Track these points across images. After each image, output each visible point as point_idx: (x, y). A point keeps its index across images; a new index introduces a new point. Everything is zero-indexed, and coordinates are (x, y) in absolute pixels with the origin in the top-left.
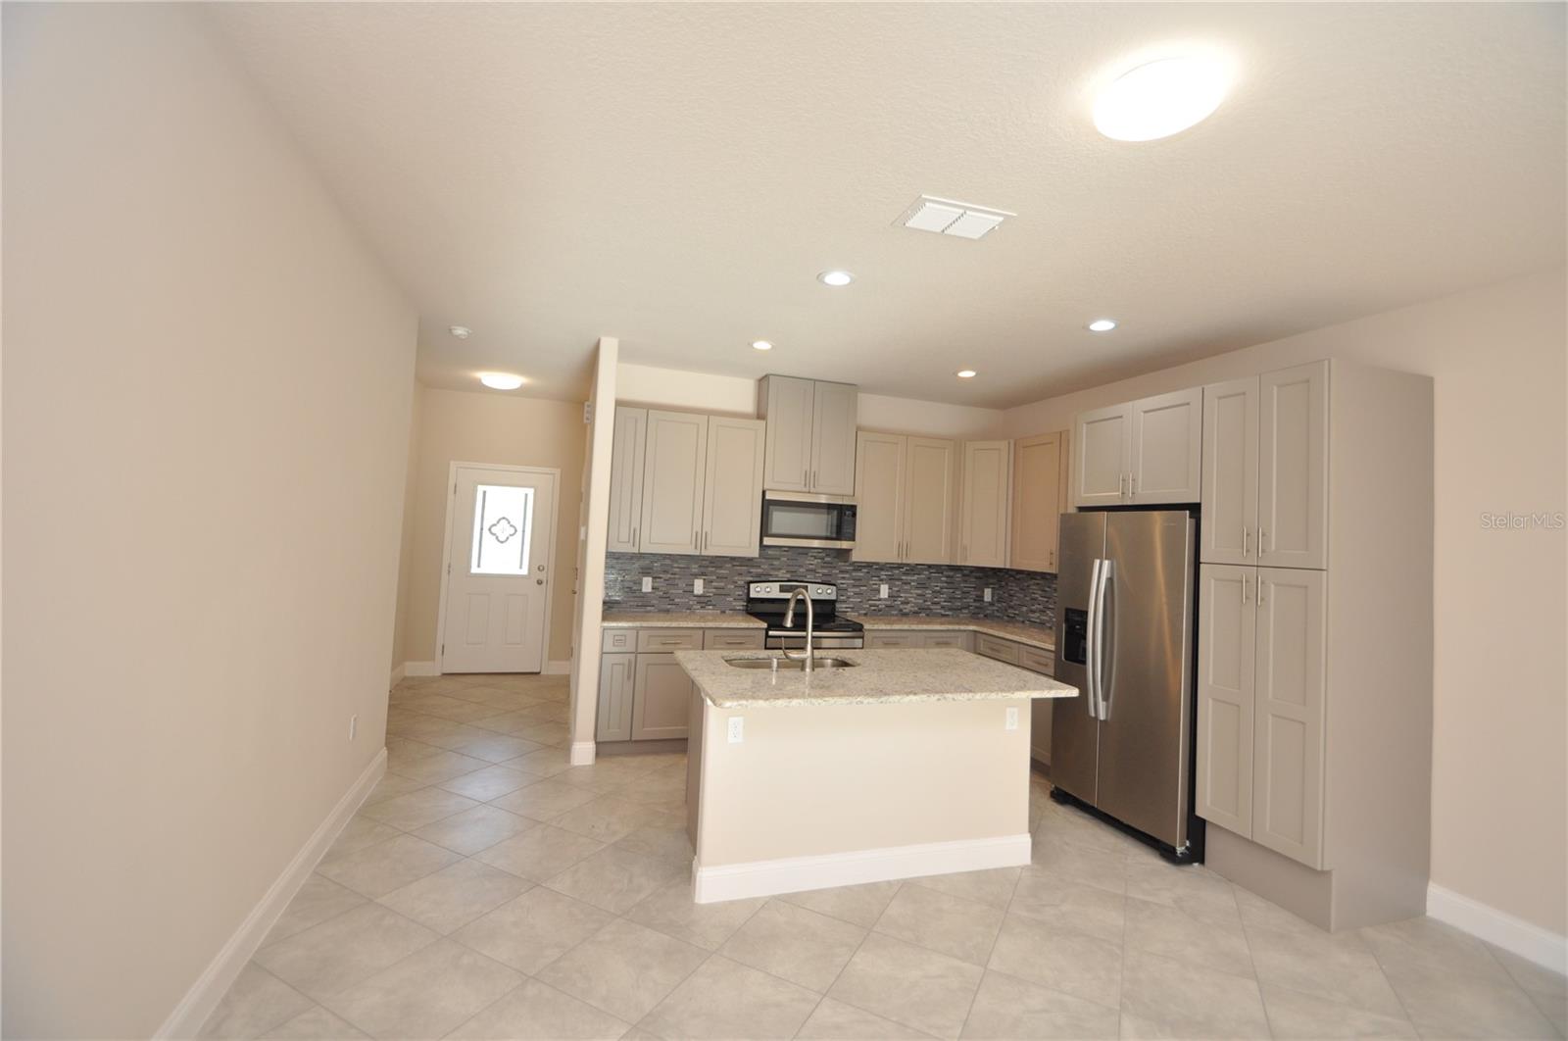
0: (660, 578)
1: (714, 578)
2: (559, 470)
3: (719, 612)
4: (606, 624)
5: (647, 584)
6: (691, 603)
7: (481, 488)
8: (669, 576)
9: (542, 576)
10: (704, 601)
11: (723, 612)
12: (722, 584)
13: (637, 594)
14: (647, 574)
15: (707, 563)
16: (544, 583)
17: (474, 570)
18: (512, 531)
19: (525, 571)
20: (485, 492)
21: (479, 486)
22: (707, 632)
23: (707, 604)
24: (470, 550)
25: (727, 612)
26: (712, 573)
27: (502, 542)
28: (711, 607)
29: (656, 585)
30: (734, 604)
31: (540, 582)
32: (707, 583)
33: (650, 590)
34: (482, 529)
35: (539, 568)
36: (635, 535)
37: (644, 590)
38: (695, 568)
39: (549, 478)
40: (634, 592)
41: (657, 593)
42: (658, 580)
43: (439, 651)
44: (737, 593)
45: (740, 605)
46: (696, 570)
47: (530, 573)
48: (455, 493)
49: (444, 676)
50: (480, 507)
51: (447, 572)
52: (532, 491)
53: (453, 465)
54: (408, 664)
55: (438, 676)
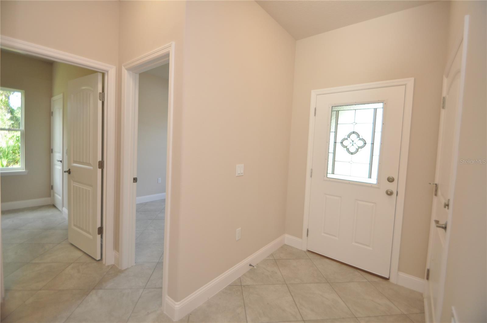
9: (392, 187)
16: (395, 195)
17: (330, 175)
18: (361, 143)
31: (389, 193)
35: (388, 179)
43: (305, 232)
47: (379, 183)
48: (315, 115)
49: (308, 253)
50: (334, 125)
51: (310, 176)
52: (381, 105)
53: (314, 93)
54: (287, 236)
55: (304, 251)
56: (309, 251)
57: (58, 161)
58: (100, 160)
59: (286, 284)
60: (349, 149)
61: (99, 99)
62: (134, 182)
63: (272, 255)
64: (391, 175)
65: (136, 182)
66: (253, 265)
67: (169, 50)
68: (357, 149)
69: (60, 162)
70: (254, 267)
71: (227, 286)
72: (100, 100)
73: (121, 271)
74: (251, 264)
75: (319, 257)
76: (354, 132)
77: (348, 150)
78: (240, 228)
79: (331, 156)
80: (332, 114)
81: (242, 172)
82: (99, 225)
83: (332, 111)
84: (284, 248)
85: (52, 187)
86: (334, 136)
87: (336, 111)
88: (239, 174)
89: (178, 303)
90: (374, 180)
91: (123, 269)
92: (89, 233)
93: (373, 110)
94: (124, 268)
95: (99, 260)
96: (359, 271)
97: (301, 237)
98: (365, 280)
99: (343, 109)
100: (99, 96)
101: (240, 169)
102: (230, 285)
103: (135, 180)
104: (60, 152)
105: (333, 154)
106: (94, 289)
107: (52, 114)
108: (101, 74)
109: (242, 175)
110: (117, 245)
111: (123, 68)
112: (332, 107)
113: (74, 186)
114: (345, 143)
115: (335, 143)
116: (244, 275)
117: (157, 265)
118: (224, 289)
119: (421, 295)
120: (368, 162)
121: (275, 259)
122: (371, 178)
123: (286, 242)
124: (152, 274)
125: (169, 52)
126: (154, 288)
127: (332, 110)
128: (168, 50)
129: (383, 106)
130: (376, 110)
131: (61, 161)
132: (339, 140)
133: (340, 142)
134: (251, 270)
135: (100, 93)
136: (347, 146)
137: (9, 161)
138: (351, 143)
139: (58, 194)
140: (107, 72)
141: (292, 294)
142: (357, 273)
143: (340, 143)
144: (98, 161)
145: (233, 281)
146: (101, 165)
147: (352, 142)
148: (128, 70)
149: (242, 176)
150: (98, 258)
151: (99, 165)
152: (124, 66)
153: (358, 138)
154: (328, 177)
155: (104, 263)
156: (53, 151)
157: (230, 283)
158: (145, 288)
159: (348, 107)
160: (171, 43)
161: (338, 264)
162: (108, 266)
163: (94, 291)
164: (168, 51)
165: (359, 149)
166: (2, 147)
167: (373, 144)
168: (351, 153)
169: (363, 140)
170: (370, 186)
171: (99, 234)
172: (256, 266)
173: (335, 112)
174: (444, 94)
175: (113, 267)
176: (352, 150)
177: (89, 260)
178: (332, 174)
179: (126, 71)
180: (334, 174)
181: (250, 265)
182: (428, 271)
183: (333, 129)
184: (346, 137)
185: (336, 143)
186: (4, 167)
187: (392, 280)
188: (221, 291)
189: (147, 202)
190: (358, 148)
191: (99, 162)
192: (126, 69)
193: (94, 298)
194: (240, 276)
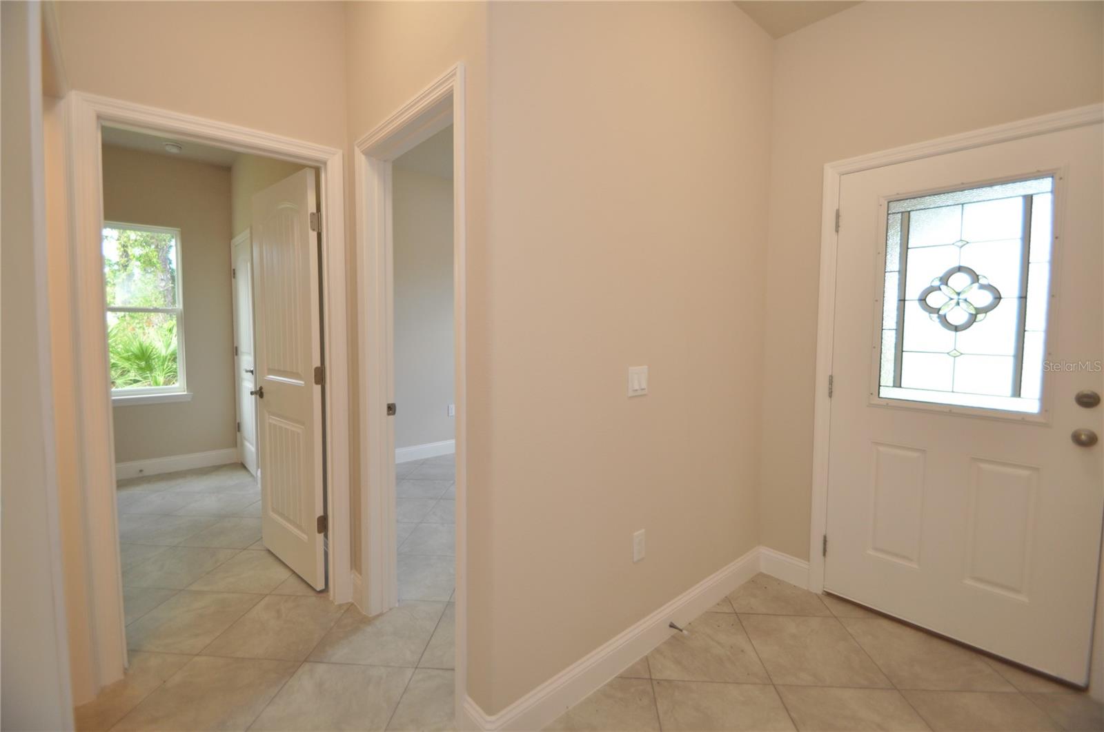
9: (1092, 423)
16: (1101, 444)
17: (887, 391)
43: (817, 544)
47: (1046, 411)
48: (837, 231)
49: (827, 601)
50: (898, 250)
51: (828, 394)
52: (1046, 184)
53: (830, 173)
54: (764, 551)
55: (816, 594)
56: (829, 595)
57: (247, 371)
58: (318, 364)
59: (774, 685)
60: (945, 316)
61: (311, 227)
62: (389, 414)
63: (727, 600)
64: (1087, 388)
65: (394, 413)
66: (679, 627)
67: (451, 85)
68: (971, 314)
69: (250, 374)
70: (681, 631)
71: (613, 677)
72: (314, 230)
73: (366, 621)
74: (673, 622)
75: (860, 614)
76: (960, 269)
77: (944, 321)
78: (643, 530)
79: (889, 339)
80: (890, 222)
81: (644, 385)
82: (319, 512)
83: (888, 214)
84: (759, 582)
85: (238, 427)
86: (896, 282)
87: (902, 213)
88: (637, 390)
89: (493, 718)
90: (1030, 403)
91: (370, 616)
92: (299, 527)
93: (1021, 200)
94: (374, 614)
95: (321, 592)
96: (987, 659)
97: (806, 556)
98: (1009, 689)
99: (922, 207)
100: (311, 222)
101: (638, 377)
102: (621, 677)
103: (391, 409)
104: (250, 354)
105: (896, 334)
106: (305, 661)
107: (234, 274)
108: (313, 172)
109: (643, 392)
110: (356, 560)
111: (357, 151)
112: (889, 202)
113: (270, 424)
114: (934, 300)
115: (902, 301)
116: (658, 650)
117: (445, 610)
118: (605, 685)
120: (1011, 348)
121: (736, 613)
122: (1019, 396)
123: (763, 568)
124: (434, 632)
125: (453, 90)
126: (437, 669)
127: (889, 212)
128: (449, 86)
129: (1052, 188)
130: (1029, 200)
131: (252, 372)
132: (913, 293)
133: (917, 297)
134: (673, 637)
135: (313, 214)
136: (939, 309)
137: (169, 374)
138: (952, 299)
139: (249, 442)
140: (325, 163)
141: (792, 714)
142: (980, 664)
143: (917, 302)
144: (314, 366)
145: (631, 664)
146: (320, 376)
147: (955, 297)
148: (368, 153)
149: (645, 395)
150: (320, 586)
151: (315, 376)
152: (358, 147)
153: (973, 283)
154: (881, 395)
155: (331, 599)
156: (239, 352)
157: (621, 671)
158: (416, 668)
159: (939, 200)
160: (454, 67)
161: (920, 634)
162: (340, 606)
163: (307, 667)
164: (450, 88)
165: (978, 316)
166: (156, 347)
167: (1023, 298)
168: (954, 328)
169: (990, 288)
170: (1020, 420)
171: (319, 532)
172: (687, 630)
173: (899, 215)
175: (350, 608)
176: (958, 316)
177: (301, 589)
178: (894, 386)
179: (363, 157)
180: (900, 387)
181: (672, 626)
183: (893, 263)
184: (937, 283)
185: (904, 300)
186: (161, 387)
187: (1094, 691)
188: (598, 690)
189: (427, 460)
190: (974, 312)
191: (316, 369)
192: (362, 152)
193: (305, 682)
194: (646, 654)
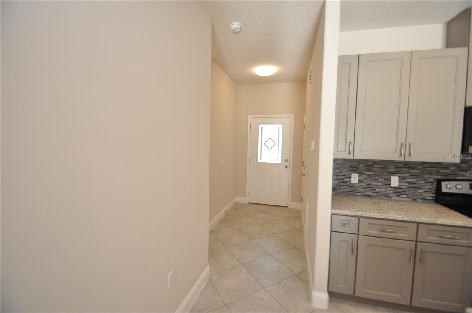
0: (365, 174)
1: (408, 175)
2: (293, 115)
3: (411, 199)
4: (334, 211)
5: (355, 178)
6: (388, 192)
7: (260, 126)
8: (371, 173)
9: (287, 164)
10: (399, 192)
11: (415, 200)
12: (414, 180)
13: (348, 184)
14: (355, 172)
15: (402, 165)
16: (288, 167)
17: (259, 161)
18: (273, 144)
19: (279, 162)
20: (262, 127)
21: (260, 125)
22: (420, 225)
23: (401, 193)
24: (257, 152)
25: (419, 200)
26: (406, 172)
27: (270, 149)
28: (405, 196)
29: (361, 178)
30: (424, 195)
31: (286, 167)
32: (401, 179)
33: (357, 182)
34: (261, 143)
35: (286, 161)
36: (350, 147)
37: (353, 182)
38: (392, 169)
39: (289, 119)
40: (345, 182)
41: (362, 184)
42: (362, 176)
43: (247, 193)
44: (427, 187)
45: (430, 196)
46: (393, 170)
47: (282, 163)
48: (250, 129)
49: (250, 204)
51: (249, 162)
52: (281, 125)
53: (250, 117)
54: (237, 197)
55: (247, 203)
56: (250, 203)
68: (271, 147)
70: (228, 212)
75: (255, 205)
76: (270, 138)
77: (268, 147)
84: (236, 204)
86: (261, 140)
97: (245, 196)
101: (222, 160)
116: (225, 215)
119: (300, 210)
121: (235, 209)
123: (237, 201)
130: (279, 128)
138: (269, 144)
143: (264, 144)
153: (272, 141)
165: (273, 147)
167: (279, 144)
170: (278, 164)
174: (305, 124)
181: (226, 212)
182: (302, 198)
184: (266, 141)
187: (289, 207)
194: (223, 216)
